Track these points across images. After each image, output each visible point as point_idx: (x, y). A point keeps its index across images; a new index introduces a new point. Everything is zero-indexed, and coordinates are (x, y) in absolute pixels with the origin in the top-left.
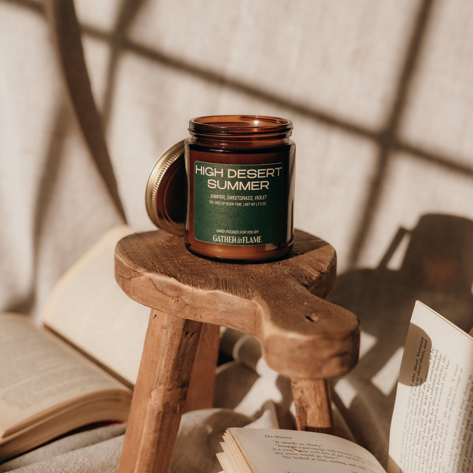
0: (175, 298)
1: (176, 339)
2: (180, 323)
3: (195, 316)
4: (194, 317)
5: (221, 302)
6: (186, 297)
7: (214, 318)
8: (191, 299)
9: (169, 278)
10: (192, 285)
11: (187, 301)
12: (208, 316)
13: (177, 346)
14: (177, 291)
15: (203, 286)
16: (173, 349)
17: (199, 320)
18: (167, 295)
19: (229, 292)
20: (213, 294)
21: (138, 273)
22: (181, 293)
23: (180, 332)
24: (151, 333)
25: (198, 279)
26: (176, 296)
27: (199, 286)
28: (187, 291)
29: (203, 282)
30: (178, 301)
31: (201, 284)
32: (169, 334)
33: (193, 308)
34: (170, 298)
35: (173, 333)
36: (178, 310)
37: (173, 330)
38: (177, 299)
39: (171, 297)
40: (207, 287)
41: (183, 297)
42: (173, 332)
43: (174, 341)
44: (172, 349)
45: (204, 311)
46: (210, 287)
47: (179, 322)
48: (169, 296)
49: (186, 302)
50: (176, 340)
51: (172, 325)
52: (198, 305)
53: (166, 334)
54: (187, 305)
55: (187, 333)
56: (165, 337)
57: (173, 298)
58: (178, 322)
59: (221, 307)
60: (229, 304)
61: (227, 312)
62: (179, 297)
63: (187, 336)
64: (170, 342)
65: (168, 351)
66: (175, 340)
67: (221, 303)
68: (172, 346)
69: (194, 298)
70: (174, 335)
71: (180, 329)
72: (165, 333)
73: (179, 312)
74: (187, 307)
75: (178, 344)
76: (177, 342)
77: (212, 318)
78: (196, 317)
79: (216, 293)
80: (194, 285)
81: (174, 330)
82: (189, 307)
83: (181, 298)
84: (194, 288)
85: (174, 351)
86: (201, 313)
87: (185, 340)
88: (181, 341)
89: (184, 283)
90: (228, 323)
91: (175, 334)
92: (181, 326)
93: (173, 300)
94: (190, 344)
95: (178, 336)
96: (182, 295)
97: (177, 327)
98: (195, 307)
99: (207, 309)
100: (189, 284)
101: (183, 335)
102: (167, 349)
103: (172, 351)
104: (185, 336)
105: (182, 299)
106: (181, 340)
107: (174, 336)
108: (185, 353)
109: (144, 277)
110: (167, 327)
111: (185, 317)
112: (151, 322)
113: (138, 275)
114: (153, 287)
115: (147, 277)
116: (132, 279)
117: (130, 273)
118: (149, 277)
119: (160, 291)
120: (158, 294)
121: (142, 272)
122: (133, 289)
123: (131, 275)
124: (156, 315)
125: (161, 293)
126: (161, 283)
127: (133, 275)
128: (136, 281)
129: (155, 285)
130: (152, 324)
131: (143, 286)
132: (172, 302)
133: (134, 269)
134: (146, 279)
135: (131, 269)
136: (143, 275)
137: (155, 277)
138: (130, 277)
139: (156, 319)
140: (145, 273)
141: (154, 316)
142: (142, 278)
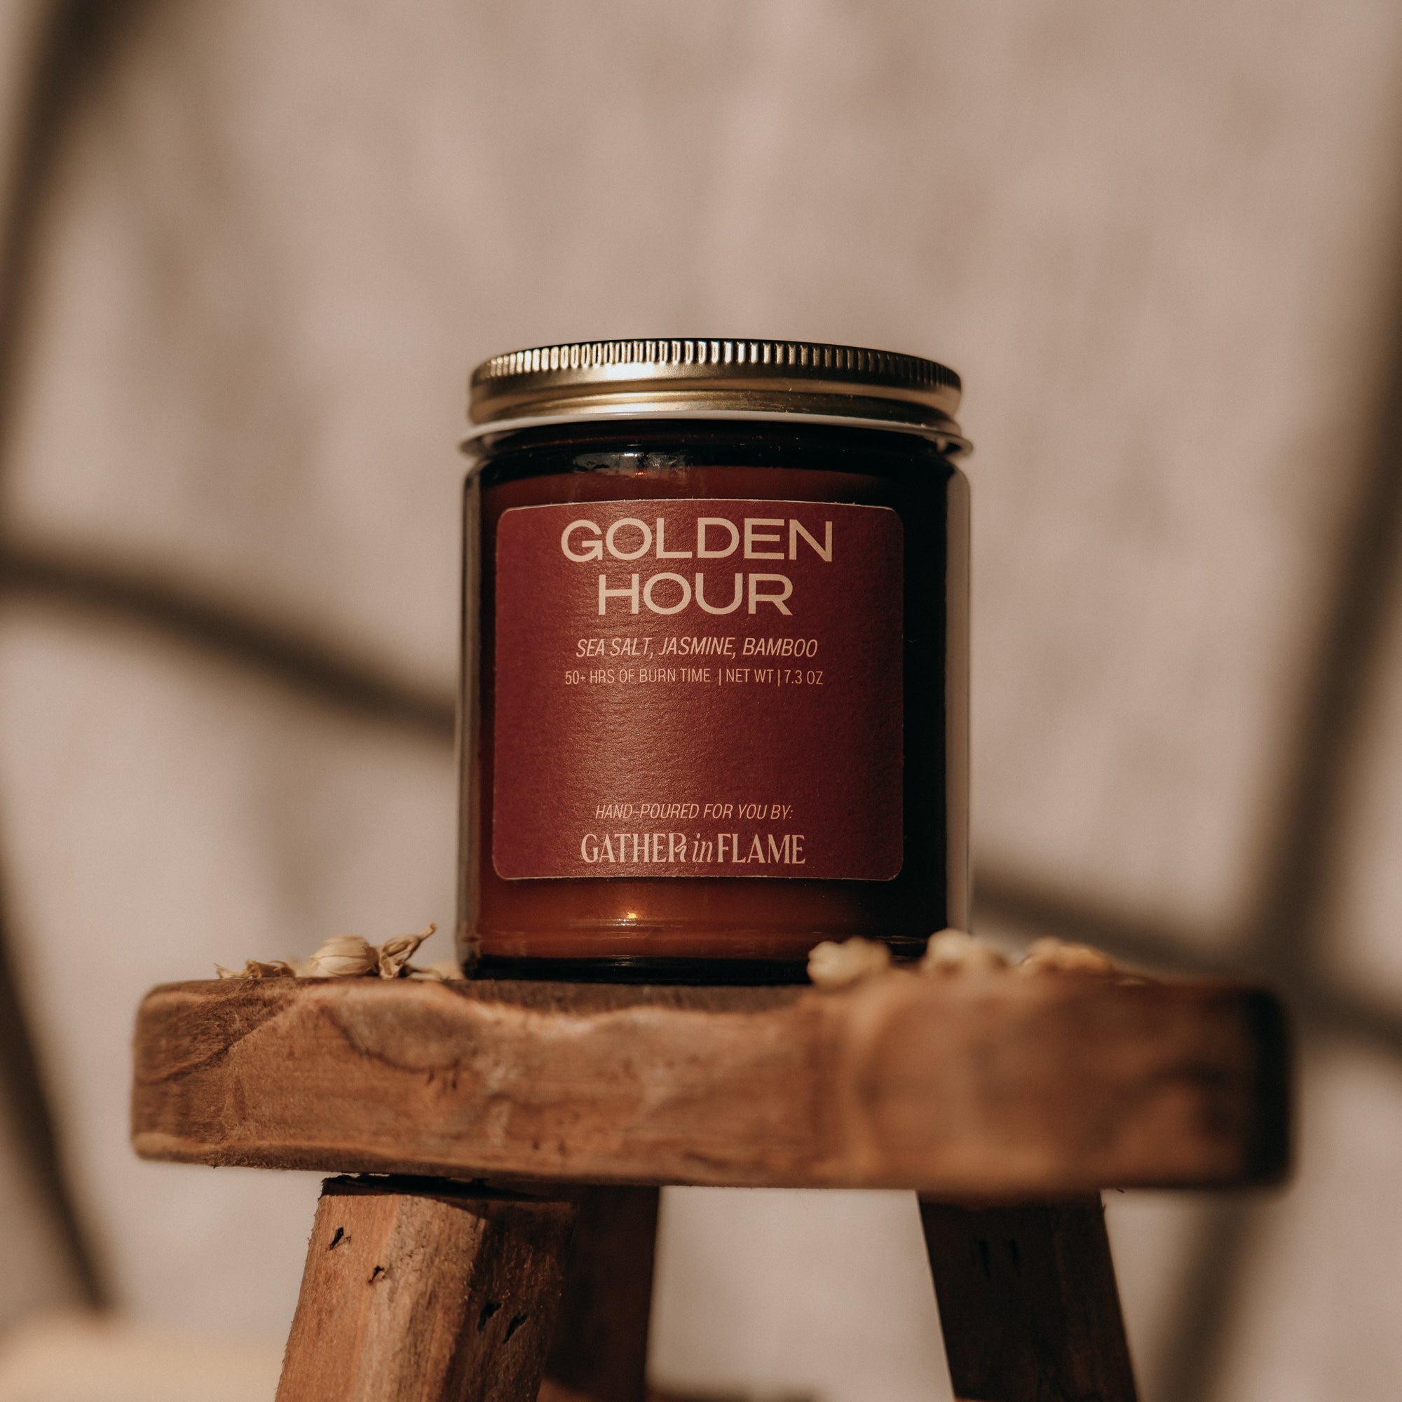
0: (443, 1073)
1: (438, 1329)
2: (457, 1247)
3: (535, 1149)
4: (530, 1152)
5: (658, 1060)
6: (492, 1058)
7: (625, 1141)
8: (516, 1066)
10: (519, 1005)
11: (498, 1078)
12: (596, 1137)
13: (443, 1366)
14: (449, 1037)
15: (570, 1004)
16: (421, 1378)
17: (554, 1166)
18: (403, 1068)
20: (617, 1026)
21: (264, 1003)
22: (472, 1044)
23: (455, 1293)
24: (314, 1324)
26: (445, 1061)
28: (498, 1031)
30: (454, 1087)
31: (560, 1001)
32: (406, 1300)
33: (526, 1108)
34: (418, 1076)
35: (425, 1293)
36: (453, 1130)
37: (424, 1280)
38: (450, 1076)
39: (422, 1071)
41: (480, 1063)
42: (421, 1287)
43: (427, 1335)
44: (417, 1376)
47: (453, 1239)
48: (413, 1070)
49: (493, 1084)
50: (437, 1335)
51: (418, 1258)
53: (391, 1300)
54: (497, 1097)
55: (489, 1309)
56: (387, 1315)
57: (432, 1078)
58: (450, 1239)
59: (657, 1084)
60: (693, 1060)
61: (682, 1102)
62: (461, 1067)
63: (490, 1323)
64: (409, 1340)
65: (396, 1386)
66: (433, 1331)
67: (654, 1066)
69: (532, 1057)
70: (429, 1303)
71: (457, 1274)
72: (385, 1295)
73: (458, 1137)
74: (495, 1110)
75: (448, 1357)
76: (439, 1343)
77: (615, 1144)
78: (537, 1155)
80: (532, 1005)
81: (430, 1281)
82: (505, 1108)
83: (467, 1068)
84: (528, 1016)
85: (427, 1389)
86: (563, 1131)
87: (480, 1344)
88: (461, 1340)
90: (689, 1156)
91: (432, 1299)
92: (460, 1262)
93: (433, 1084)
94: (501, 1376)
95: (447, 1310)
96: (474, 1055)
97: (444, 1268)
98: (535, 1100)
99: (593, 1102)
100: (508, 1001)
101: (468, 1309)
102: (392, 1376)
103: (418, 1386)
104: (478, 1321)
105: (477, 1075)
106: (460, 1335)
107: (427, 1309)
109: (293, 1010)
110: (394, 1265)
111: (484, 1158)
112: (318, 1271)
113: (265, 1011)
114: (338, 1042)
115: (312, 1007)
116: (231, 1048)
117: (225, 1022)
118: (317, 1001)
119: (369, 1054)
120: (361, 1075)
121: (285, 991)
122: (235, 1096)
123: (231, 1031)
124: (340, 1233)
125: (377, 1063)
126: (374, 1015)
127: (238, 1025)
128: (251, 1049)
129: (345, 1032)
130: (321, 1279)
131: (291, 1055)
132: (427, 1092)
133: (244, 995)
134: (303, 1018)
135: (229, 1003)
136: (290, 1002)
137: (346, 993)
138: (225, 1040)
139: (344, 1248)
140: (298, 991)
141: (332, 1236)
142: (282, 1021)
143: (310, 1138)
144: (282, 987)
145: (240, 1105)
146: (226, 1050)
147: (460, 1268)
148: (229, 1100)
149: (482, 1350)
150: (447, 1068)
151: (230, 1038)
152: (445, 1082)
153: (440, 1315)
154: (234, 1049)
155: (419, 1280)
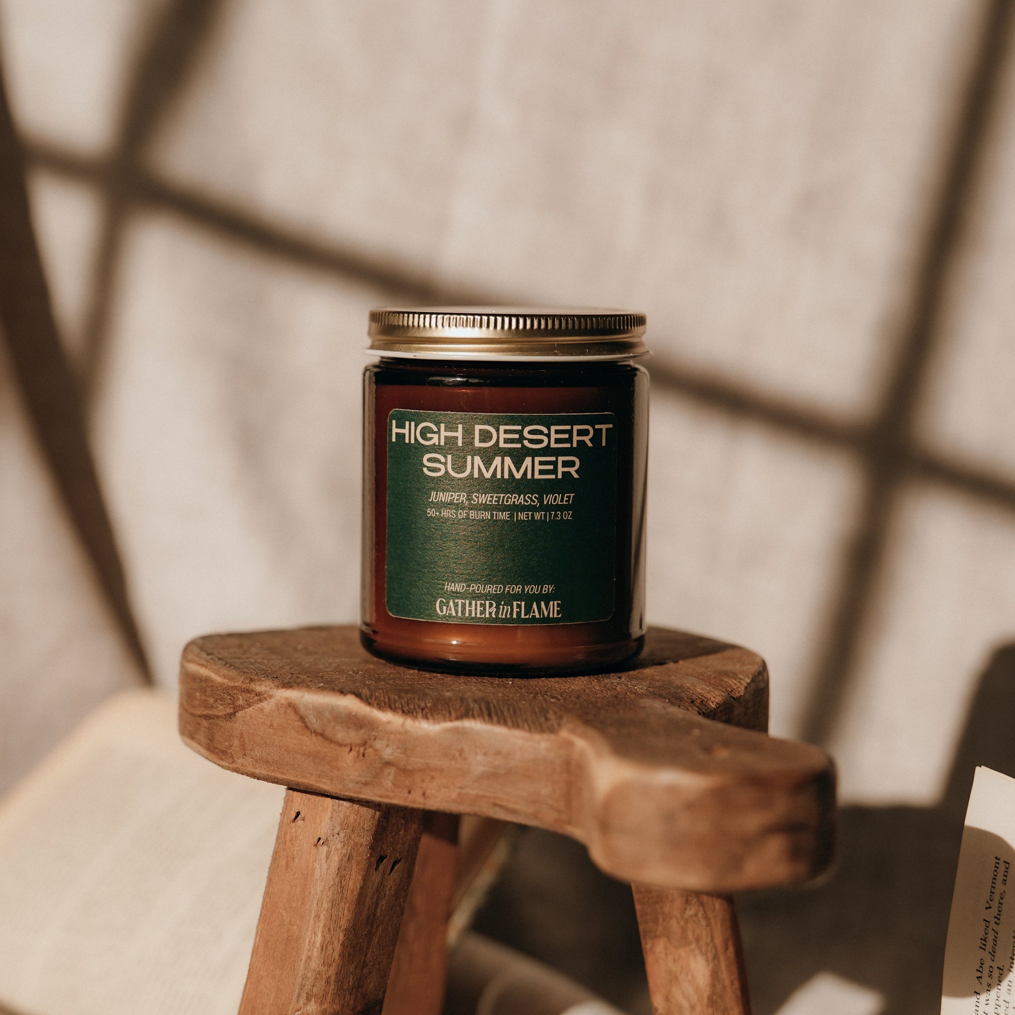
0: (358, 748)
1: (354, 873)
2: (363, 831)
3: (409, 792)
4: (406, 795)
5: (478, 751)
6: (385, 742)
7: (459, 794)
8: (398, 748)
9: (342, 696)
10: (400, 712)
11: (388, 753)
12: (443, 790)
13: (356, 893)
14: (361, 728)
15: (429, 713)
16: (344, 901)
17: (419, 803)
18: (335, 742)
19: (499, 722)
20: (456, 730)
21: (256, 695)
22: (374, 733)
23: (363, 853)
24: (284, 863)
25: (414, 699)
26: (359, 742)
27: (420, 715)
28: (388, 727)
29: (429, 705)
30: (364, 756)
31: (423, 709)
32: (335, 859)
33: (405, 771)
34: (343, 748)
35: (346, 854)
36: (363, 780)
37: (346, 847)
38: (362, 749)
39: (346, 745)
40: (440, 716)
41: (378, 744)
42: (344, 851)
43: (347, 877)
44: (341, 899)
45: (433, 778)
46: (447, 715)
48: (341, 745)
49: (385, 757)
50: (353, 876)
51: (342, 835)
52: (417, 761)
53: (327, 858)
54: (388, 764)
55: (381, 859)
56: (324, 866)
57: (351, 750)
58: (360, 824)
59: (478, 764)
60: (498, 753)
61: (492, 776)
62: (367, 746)
63: (381, 866)
64: (337, 880)
66: (350, 875)
67: (476, 754)
68: (342, 892)
69: (407, 743)
70: (349, 859)
71: (364, 844)
72: (324, 855)
73: (366, 784)
74: (387, 771)
75: (358, 888)
76: (354, 881)
77: (454, 795)
78: (410, 796)
79: (464, 728)
80: (407, 712)
81: (349, 848)
82: (392, 770)
83: (371, 746)
84: (405, 720)
85: (347, 905)
86: (425, 785)
87: (376, 878)
88: (366, 880)
89: (380, 707)
90: (495, 805)
91: (350, 857)
92: (365, 837)
93: (352, 753)
94: (388, 893)
95: (358, 863)
96: (375, 739)
97: (357, 840)
98: (409, 767)
99: (442, 771)
100: (394, 709)
101: (370, 861)
102: (328, 899)
103: (343, 904)
104: (375, 867)
105: (376, 751)
106: (366, 875)
107: (347, 863)
108: (374, 915)
109: (272, 701)
110: (329, 839)
111: (381, 797)
112: (286, 833)
113: (256, 698)
114: (298, 724)
115: (283, 701)
116: (237, 714)
117: (234, 699)
118: (286, 699)
119: (316, 733)
120: (310, 743)
121: (268, 689)
122: (239, 741)
123: (237, 704)
124: (298, 814)
125: (320, 738)
126: (319, 711)
127: (241, 702)
128: (249, 717)
129: (302, 719)
130: (288, 838)
131: (271, 726)
132: (348, 758)
133: (244, 686)
134: (278, 706)
135: (235, 688)
136: (271, 697)
137: (303, 697)
138: (234, 708)
139: (299, 822)
140: (275, 691)
141: (294, 816)
142: (267, 706)
143: (282, 773)
144: (266, 686)
145: (243, 747)
146: (234, 713)
147: (366, 839)
148: (236, 743)
149: (377, 881)
150: (359, 745)
151: (237, 709)
152: (358, 752)
153: (354, 866)
154: (239, 714)
155: (343, 847)
